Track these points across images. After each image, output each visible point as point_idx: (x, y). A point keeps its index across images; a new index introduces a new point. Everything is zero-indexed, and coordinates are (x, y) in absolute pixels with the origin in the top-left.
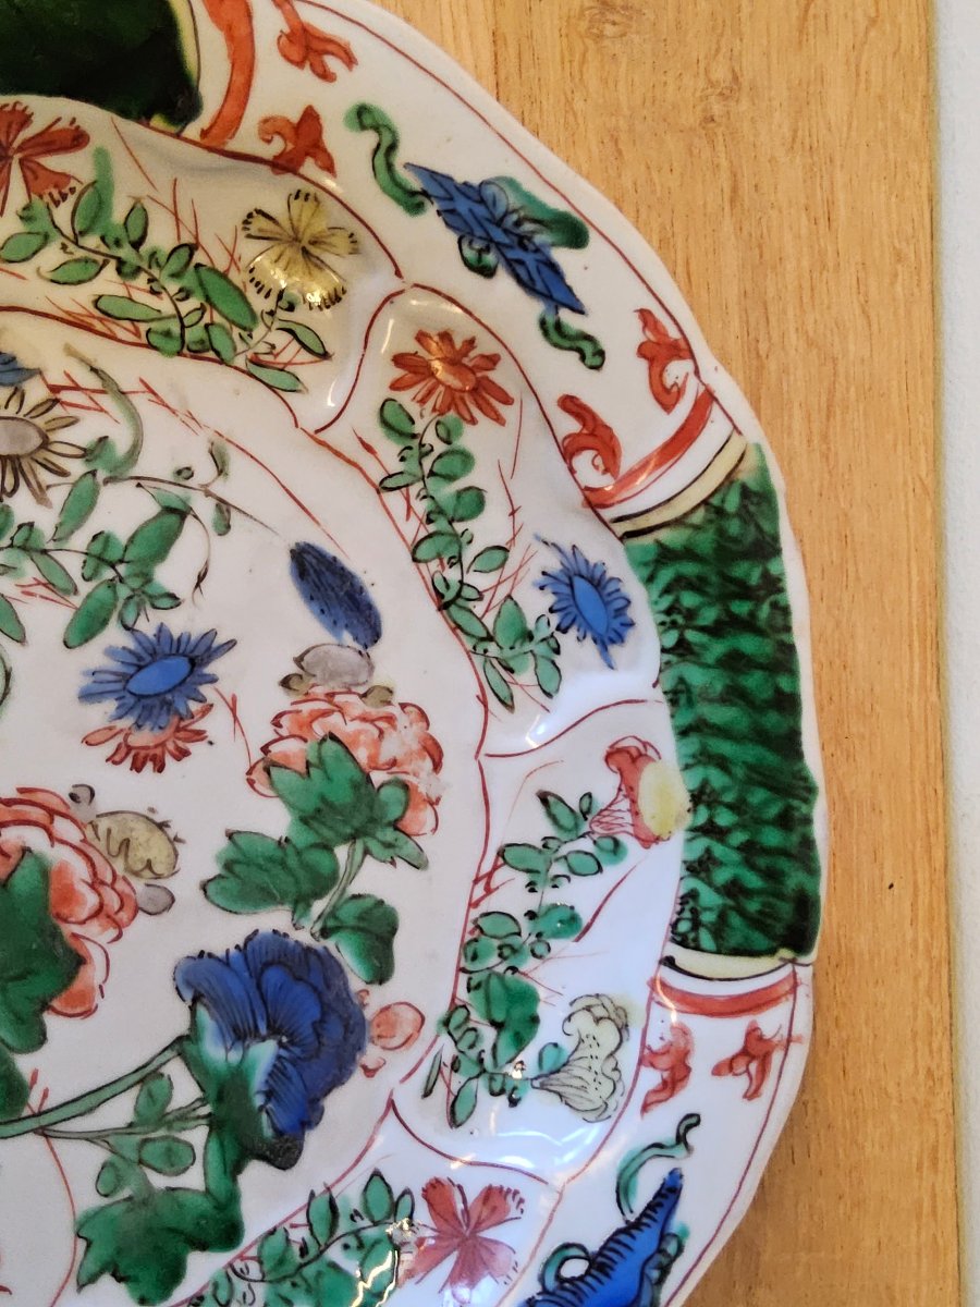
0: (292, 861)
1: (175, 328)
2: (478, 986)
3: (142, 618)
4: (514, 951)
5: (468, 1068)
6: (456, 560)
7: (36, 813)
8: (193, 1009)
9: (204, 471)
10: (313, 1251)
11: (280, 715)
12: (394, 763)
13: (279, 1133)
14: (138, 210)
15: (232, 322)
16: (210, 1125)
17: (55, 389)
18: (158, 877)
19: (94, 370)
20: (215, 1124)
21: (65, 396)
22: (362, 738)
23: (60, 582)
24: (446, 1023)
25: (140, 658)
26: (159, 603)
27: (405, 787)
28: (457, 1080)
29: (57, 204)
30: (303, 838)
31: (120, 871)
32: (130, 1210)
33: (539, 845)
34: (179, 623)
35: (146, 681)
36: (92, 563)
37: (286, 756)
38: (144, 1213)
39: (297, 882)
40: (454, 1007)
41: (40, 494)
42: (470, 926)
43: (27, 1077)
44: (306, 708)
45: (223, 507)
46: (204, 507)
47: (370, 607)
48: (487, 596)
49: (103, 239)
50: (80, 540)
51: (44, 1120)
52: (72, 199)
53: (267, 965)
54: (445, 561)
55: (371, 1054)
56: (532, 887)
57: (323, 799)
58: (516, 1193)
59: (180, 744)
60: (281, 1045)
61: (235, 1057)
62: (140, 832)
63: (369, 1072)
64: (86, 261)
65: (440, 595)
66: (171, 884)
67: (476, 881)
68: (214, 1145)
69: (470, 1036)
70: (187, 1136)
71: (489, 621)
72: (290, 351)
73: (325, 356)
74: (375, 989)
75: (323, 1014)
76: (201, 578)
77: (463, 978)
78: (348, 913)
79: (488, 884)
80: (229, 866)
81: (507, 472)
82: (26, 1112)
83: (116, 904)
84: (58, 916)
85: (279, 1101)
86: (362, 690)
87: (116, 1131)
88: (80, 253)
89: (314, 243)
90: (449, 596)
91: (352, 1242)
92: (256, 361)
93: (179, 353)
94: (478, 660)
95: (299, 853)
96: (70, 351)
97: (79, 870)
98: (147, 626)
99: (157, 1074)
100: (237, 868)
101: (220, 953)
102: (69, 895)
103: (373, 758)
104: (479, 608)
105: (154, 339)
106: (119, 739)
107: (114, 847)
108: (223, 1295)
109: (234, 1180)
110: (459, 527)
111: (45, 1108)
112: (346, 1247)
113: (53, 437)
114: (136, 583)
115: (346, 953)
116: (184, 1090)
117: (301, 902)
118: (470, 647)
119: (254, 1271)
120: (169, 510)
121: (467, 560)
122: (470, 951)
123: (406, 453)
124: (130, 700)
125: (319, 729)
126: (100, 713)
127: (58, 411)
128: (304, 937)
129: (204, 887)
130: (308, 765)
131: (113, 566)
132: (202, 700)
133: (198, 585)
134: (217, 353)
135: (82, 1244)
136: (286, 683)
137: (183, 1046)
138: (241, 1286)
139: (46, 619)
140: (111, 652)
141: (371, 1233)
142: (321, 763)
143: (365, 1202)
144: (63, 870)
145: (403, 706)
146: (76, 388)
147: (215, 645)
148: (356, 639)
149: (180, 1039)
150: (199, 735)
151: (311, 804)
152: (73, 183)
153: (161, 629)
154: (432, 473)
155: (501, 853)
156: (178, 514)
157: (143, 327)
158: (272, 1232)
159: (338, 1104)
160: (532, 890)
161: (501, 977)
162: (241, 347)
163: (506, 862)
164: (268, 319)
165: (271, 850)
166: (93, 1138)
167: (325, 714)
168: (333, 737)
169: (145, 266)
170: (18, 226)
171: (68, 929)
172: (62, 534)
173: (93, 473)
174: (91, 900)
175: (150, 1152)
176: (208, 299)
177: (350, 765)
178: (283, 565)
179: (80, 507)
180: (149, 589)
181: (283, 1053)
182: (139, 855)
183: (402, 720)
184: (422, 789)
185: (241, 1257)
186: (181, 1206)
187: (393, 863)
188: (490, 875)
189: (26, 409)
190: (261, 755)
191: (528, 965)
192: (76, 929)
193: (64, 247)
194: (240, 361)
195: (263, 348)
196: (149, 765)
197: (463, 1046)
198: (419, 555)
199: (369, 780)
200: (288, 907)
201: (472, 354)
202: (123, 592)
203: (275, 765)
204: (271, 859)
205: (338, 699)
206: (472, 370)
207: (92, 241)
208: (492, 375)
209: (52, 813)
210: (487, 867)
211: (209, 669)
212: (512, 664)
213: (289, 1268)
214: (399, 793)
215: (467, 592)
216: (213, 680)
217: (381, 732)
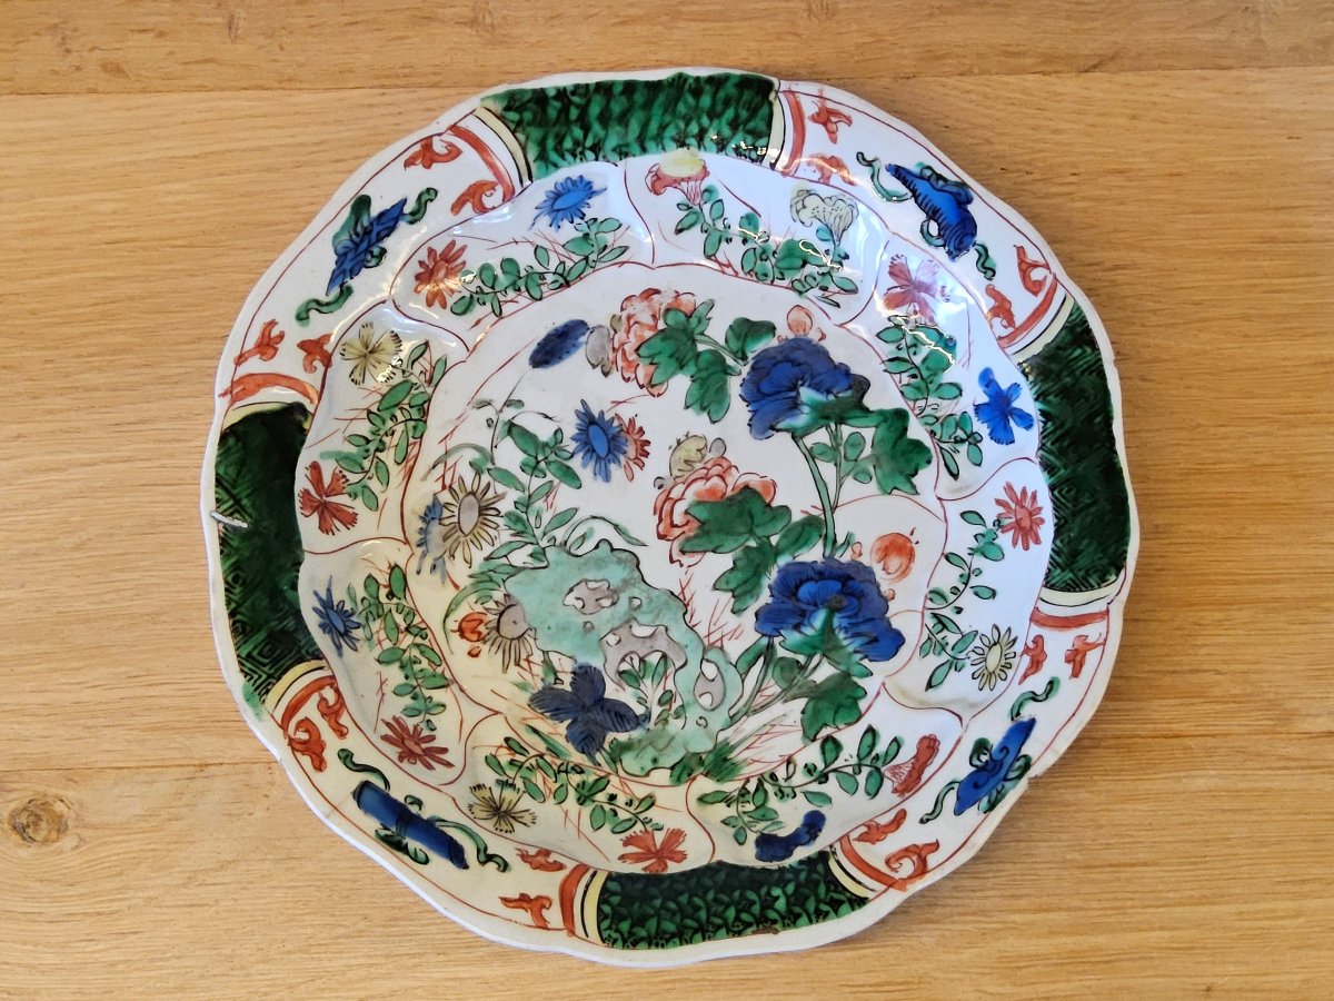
0: (704, 374)
1: (411, 424)
2: (782, 274)
3: (567, 448)
4: (764, 252)
5: (827, 282)
6: (542, 276)
7: (667, 506)
8: (778, 431)
9: (489, 412)
10: (914, 371)
11: (624, 378)
12: (654, 316)
13: (850, 388)
14: (350, 439)
15: (409, 393)
16: (841, 424)
17: (444, 487)
18: (706, 445)
19: (434, 467)
20: (841, 421)
21: (448, 482)
22: (639, 333)
23: (546, 489)
24: (800, 293)
25: (588, 451)
26: (560, 439)
27: (667, 310)
28: (833, 288)
29: (347, 480)
30: (692, 368)
31: (701, 465)
32: (880, 466)
33: (706, 235)
34: (571, 429)
35: (602, 448)
36: (536, 473)
37: (645, 376)
38: (884, 459)
39: (714, 373)
40: (793, 288)
41: (499, 497)
42: (748, 277)
43: (804, 516)
44: (620, 364)
45: (508, 403)
46: (508, 413)
47: (566, 326)
48: (563, 259)
49: (365, 458)
50: (524, 478)
51: (828, 508)
52: (345, 473)
53: (759, 390)
54: (541, 282)
55: (813, 336)
56: (729, 240)
57: (671, 356)
58: (893, 259)
59: (636, 431)
60: (802, 385)
61: (806, 409)
62: (682, 454)
63: (823, 337)
64: (376, 467)
65: (561, 286)
66: (710, 439)
67: (724, 272)
68: (852, 422)
69: (809, 280)
70: (845, 437)
71: (577, 258)
72: (424, 363)
73: (427, 344)
74: (778, 332)
75: (789, 361)
76: (547, 417)
77: (777, 282)
78: (735, 345)
79: (725, 265)
80: (703, 409)
81: (494, 245)
82: (823, 517)
83: (719, 468)
84: (722, 497)
85: (833, 387)
86: (612, 332)
87: (838, 472)
88: (373, 471)
89: (367, 348)
90: (561, 280)
91: (913, 350)
92: (430, 382)
93: (425, 422)
94: (599, 265)
95: (699, 370)
96: (424, 478)
97: (699, 486)
98: (571, 446)
99: (810, 451)
100: (705, 404)
101: (750, 415)
102: (712, 491)
103: (650, 328)
104: (569, 264)
105: (418, 434)
106: (631, 463)
107: (690, 468)
108: (932, 420)
109: (872, 412)
110: (523, 273)
111: (821, 507)
112: (915, 353)
113: (469, 490)
114: (548, 451)
115: (757, 348)
116: (821, 436)
117: (726, 371)
118: (591, 270)
119: (921, 403)
120: (509, 432)
121: (541, 270)
122: (762, 277)
123: (481, 301)
124: (610, 456)
125: (632, 357)
126: (616, 471)
127: (455, 486)
128: (746, 370)
129: (714, 422)
130: (651, 364)
131: (539, 462)
132: (613, 419)
133: (551, 419)
134: (425, 402)
135: (895, 492)
136: (606, 374)
137: (797, 436)
138: (928, 411)
139: (565, 497)
140: (584, 465)
141: (909, 340)
142: (652, 356)
143: (893, 342)
144: (697, 494)
145: (622, 309)
146: (443, 476)
147: (583, 411)
148: (584, 334)
149: (793, 438)
150: (632, 422)
151: (674, 364)
152: (337, 471)
153: (573, 439)
154: (493, 287)
155: (709, 257)
156: (511, 428)
157: (411, 440)
158: (902, 393)
159: (838, 356)
160: (731, 240)
161: (778, 260)
162: (421, 389)
163: (714, 255)
164: (407, 374)
165: (696, 385)
166: (840, 485)
167: (624, 353)
168: (637, 350)
169: (379, 438)
170: (360, 500)
171: (729, 493)
172: (521, 487)
173: (489, 470)
174: (715, 480)
175: (851, 455)
176: (396, 405)
177: (653, 340)
178: (540, 372)
179: (506, 477)
180: (552, 444)
181: (806, 384)
182: (694, 455)
183: (630, 310)
184: (670, 301)
185: (913, 410)
186: (881, 440)
187: (709, 319)
188: (720, 264)
189: (454, 502)
190: (644, 389)
191: (772, 245)
192: (730, 487)
193: (370, 478)
194: (430, 390)
195: (422, 377)
196: (646, 448)
197: (814, 284)
198: (538, 297)
199: (662, 331)
200: (729, 377)
201: (427, 262)
202: (552, 457)
203: (650, 381)
204: (701, 386)
205: (616, 346)
206: (436, 263)
207: (366, 464)
208: (439, 252)
209: (668, 498)
210: (716, 266)
211: (596, 415)
212: (602, 246)
213: (923, 385)
214: (671, 316)
215: (560, 270)
216: (602, 413)
217: (636, 322)
